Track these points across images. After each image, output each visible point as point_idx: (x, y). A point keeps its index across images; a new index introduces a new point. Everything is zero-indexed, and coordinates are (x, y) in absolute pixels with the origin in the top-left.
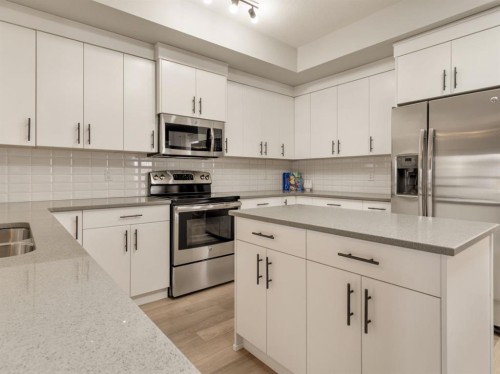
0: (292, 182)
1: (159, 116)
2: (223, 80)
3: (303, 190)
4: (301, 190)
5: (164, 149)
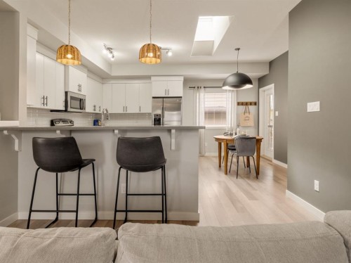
1: (66, 93)
5: (69, 109)
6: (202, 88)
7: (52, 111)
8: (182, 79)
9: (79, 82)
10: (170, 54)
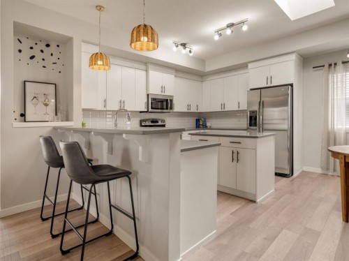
0: (201, 123)
1: (148, 95)
2: (173, 76)
3: (206, 127)
4: (205, 127)
5: (150, 110)
6: (339, 63)
7: (141, 112)
8: (293, 57)
9: (162, 83)
10: (245, 28)
